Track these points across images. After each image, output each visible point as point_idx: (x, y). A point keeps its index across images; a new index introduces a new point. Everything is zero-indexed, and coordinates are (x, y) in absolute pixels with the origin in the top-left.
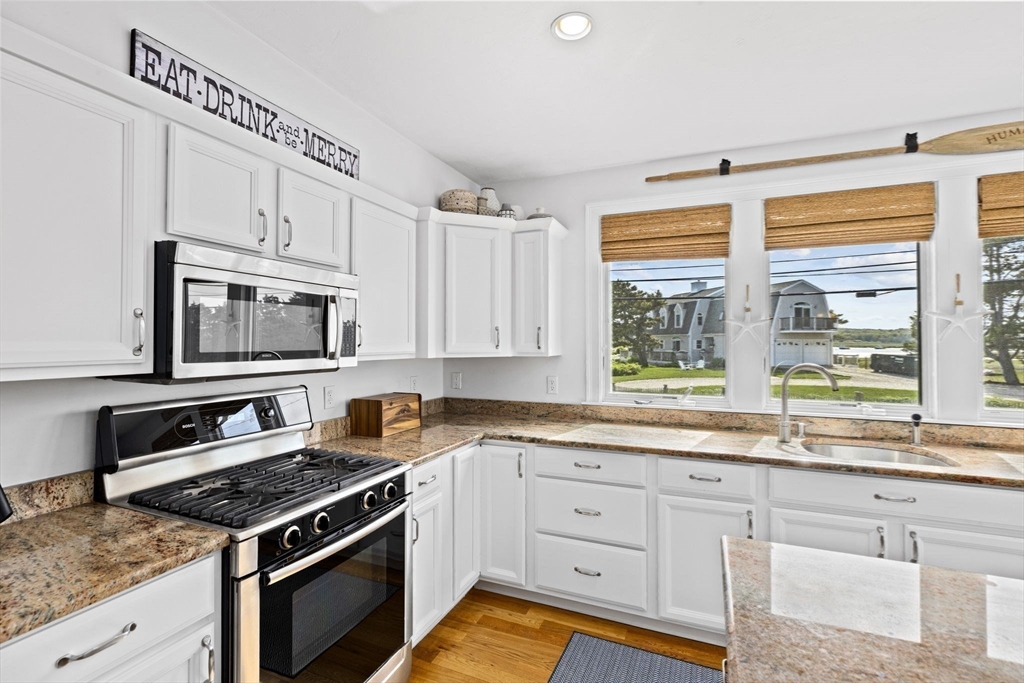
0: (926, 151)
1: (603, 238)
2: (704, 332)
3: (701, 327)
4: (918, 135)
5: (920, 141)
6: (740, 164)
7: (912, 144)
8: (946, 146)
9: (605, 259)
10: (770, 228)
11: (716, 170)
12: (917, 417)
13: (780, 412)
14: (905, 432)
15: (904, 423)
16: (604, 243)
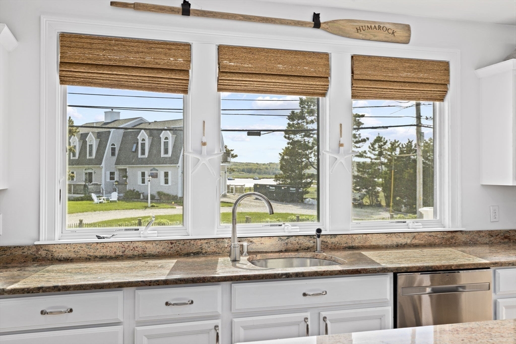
0: (325, 30)
1: (61, 57)
2: (117, 163)
3: (115, 158)
4: (320, 16)
5: (322, 20)
6: (199, 8)
7: (316, 22)
8: (338, 29)
9: (62, 82)
10: (222, 71)
11: (179, 9)
12: (319, 231)
13: (230, 235)
14: (311, 244)
15: (310, 236)
16: (62, 64)
